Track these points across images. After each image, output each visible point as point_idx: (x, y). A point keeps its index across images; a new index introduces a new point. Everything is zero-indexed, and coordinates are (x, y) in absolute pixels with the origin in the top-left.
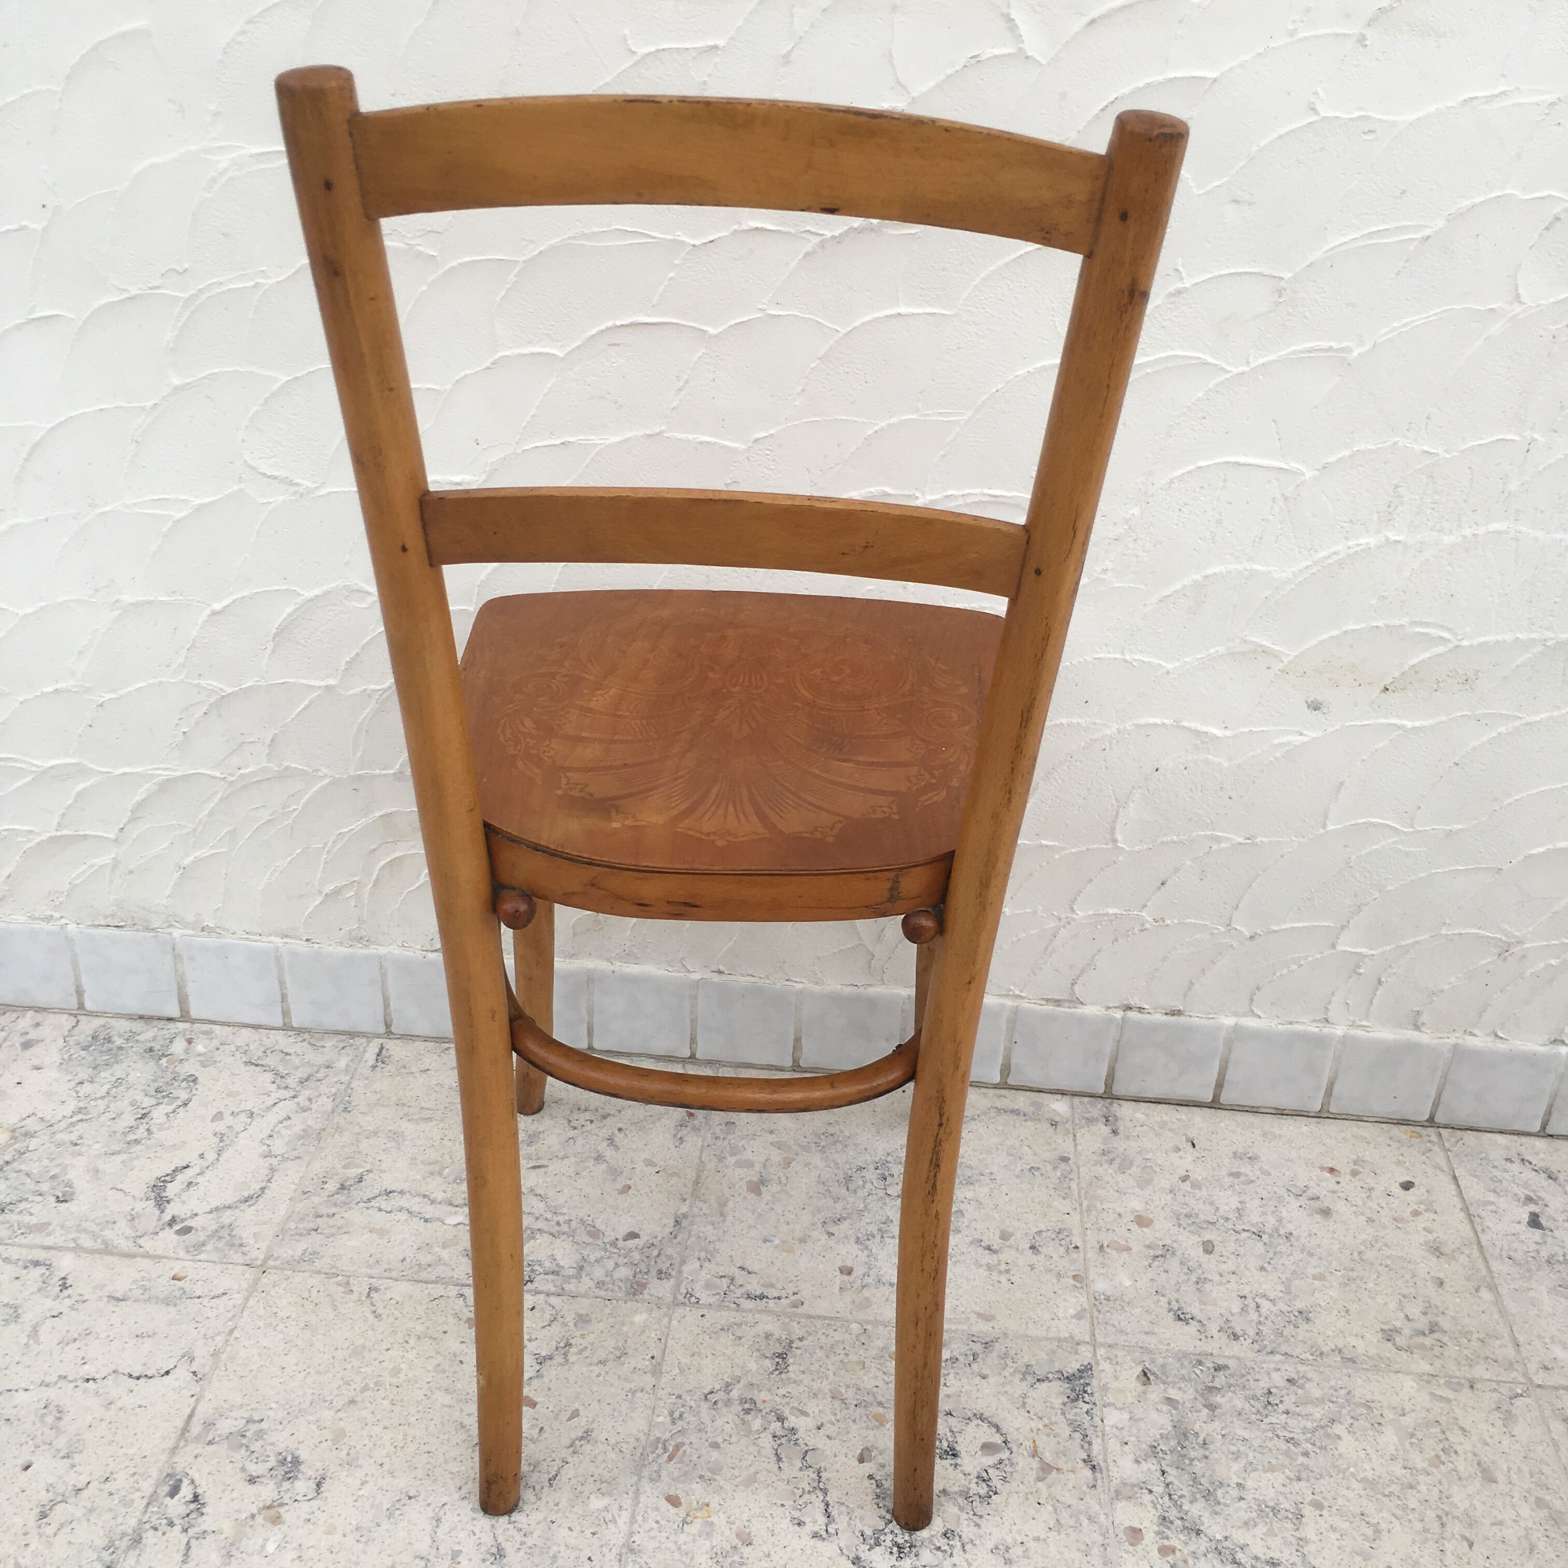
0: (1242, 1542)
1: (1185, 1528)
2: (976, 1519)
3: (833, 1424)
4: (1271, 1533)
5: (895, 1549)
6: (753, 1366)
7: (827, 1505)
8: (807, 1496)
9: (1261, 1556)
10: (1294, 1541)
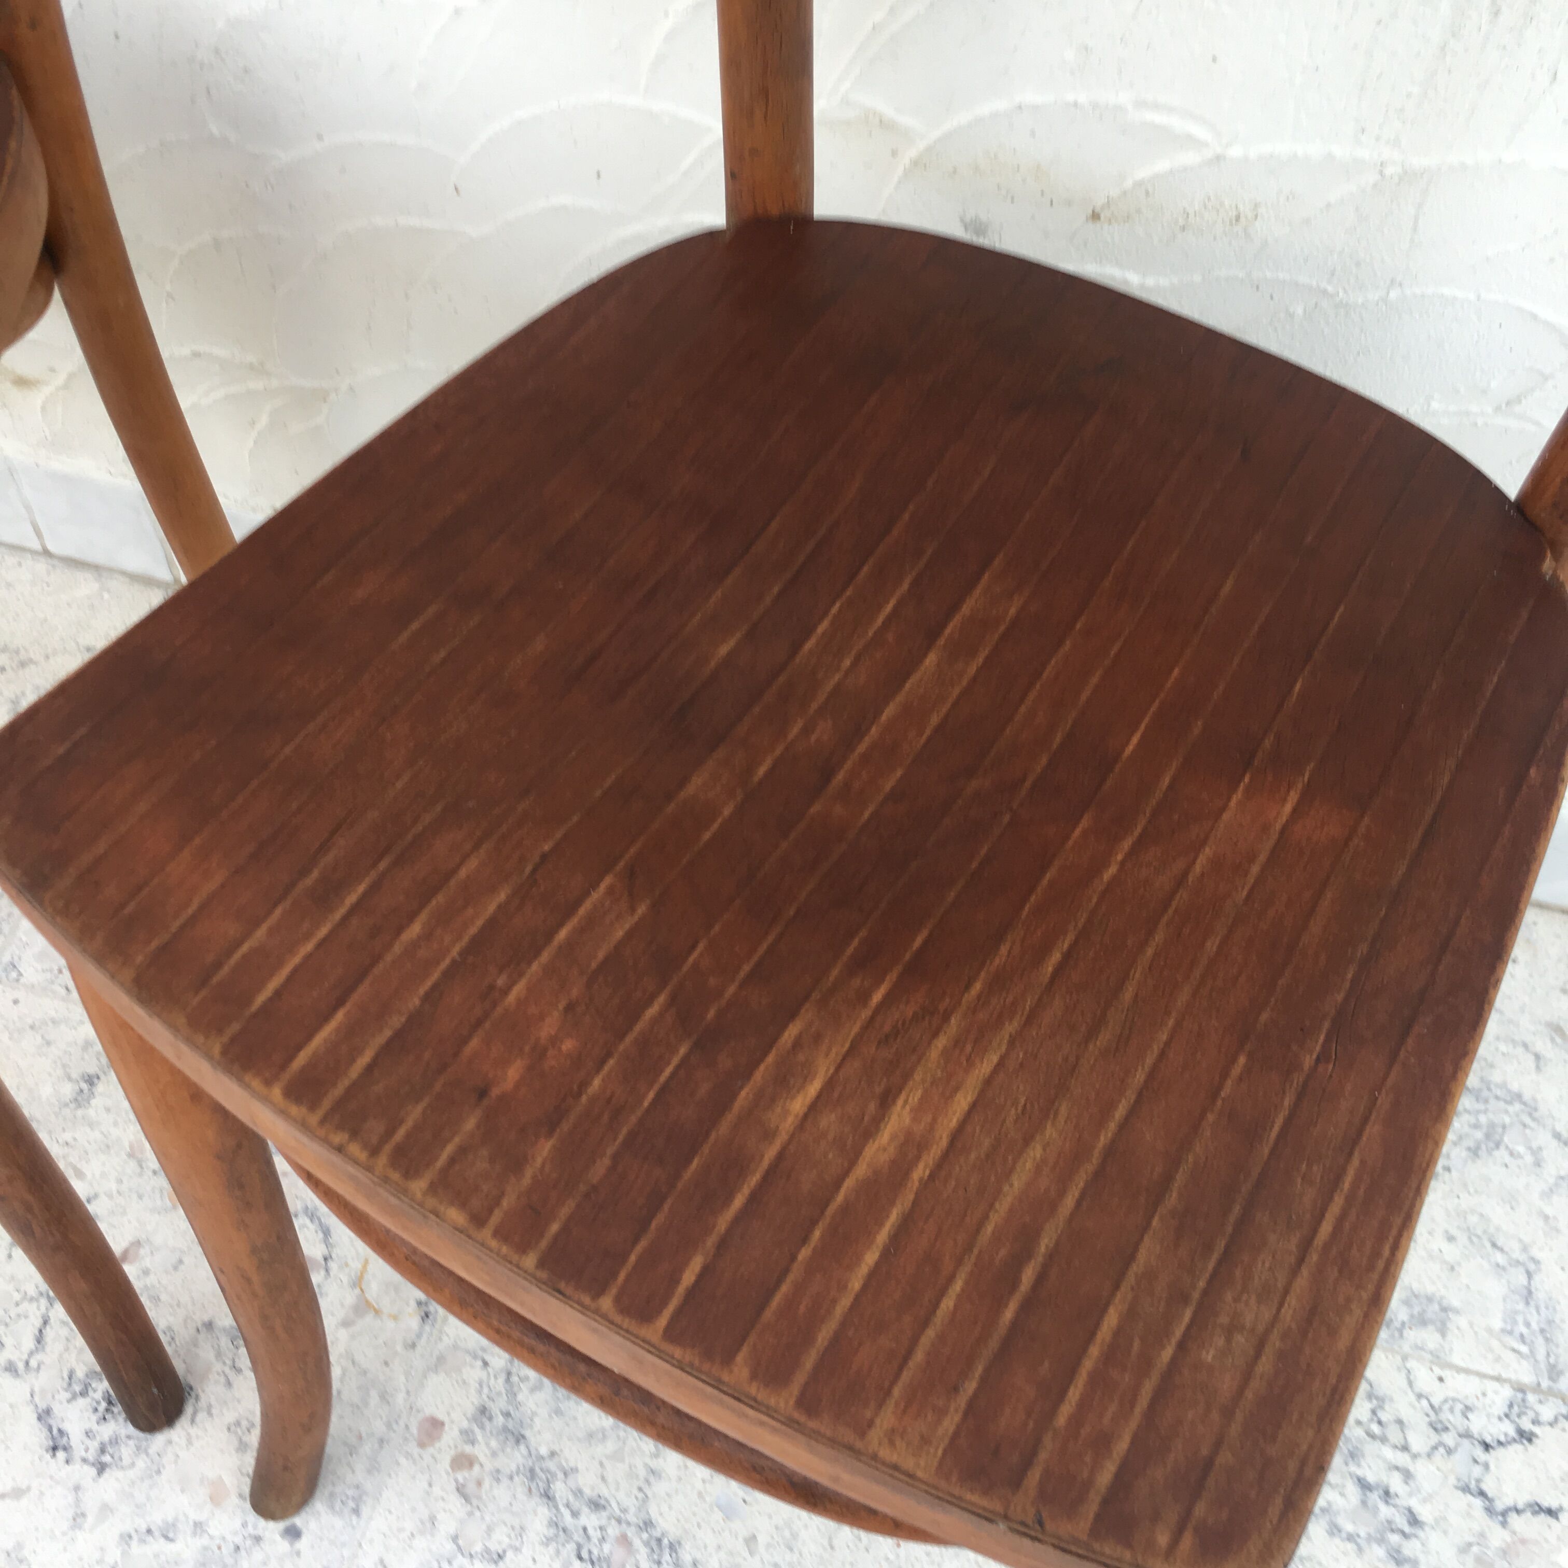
0: (572, 1464)
1: (505, 1429)
2: (231, 1374)
3: (110, 1196)
4: (617, 1456)
5: (104, 1405)
6: (46, 1091)
7: (45, 1322)
8: (25, 1305)
9: (587, 1491)
10: (642, 1473)
